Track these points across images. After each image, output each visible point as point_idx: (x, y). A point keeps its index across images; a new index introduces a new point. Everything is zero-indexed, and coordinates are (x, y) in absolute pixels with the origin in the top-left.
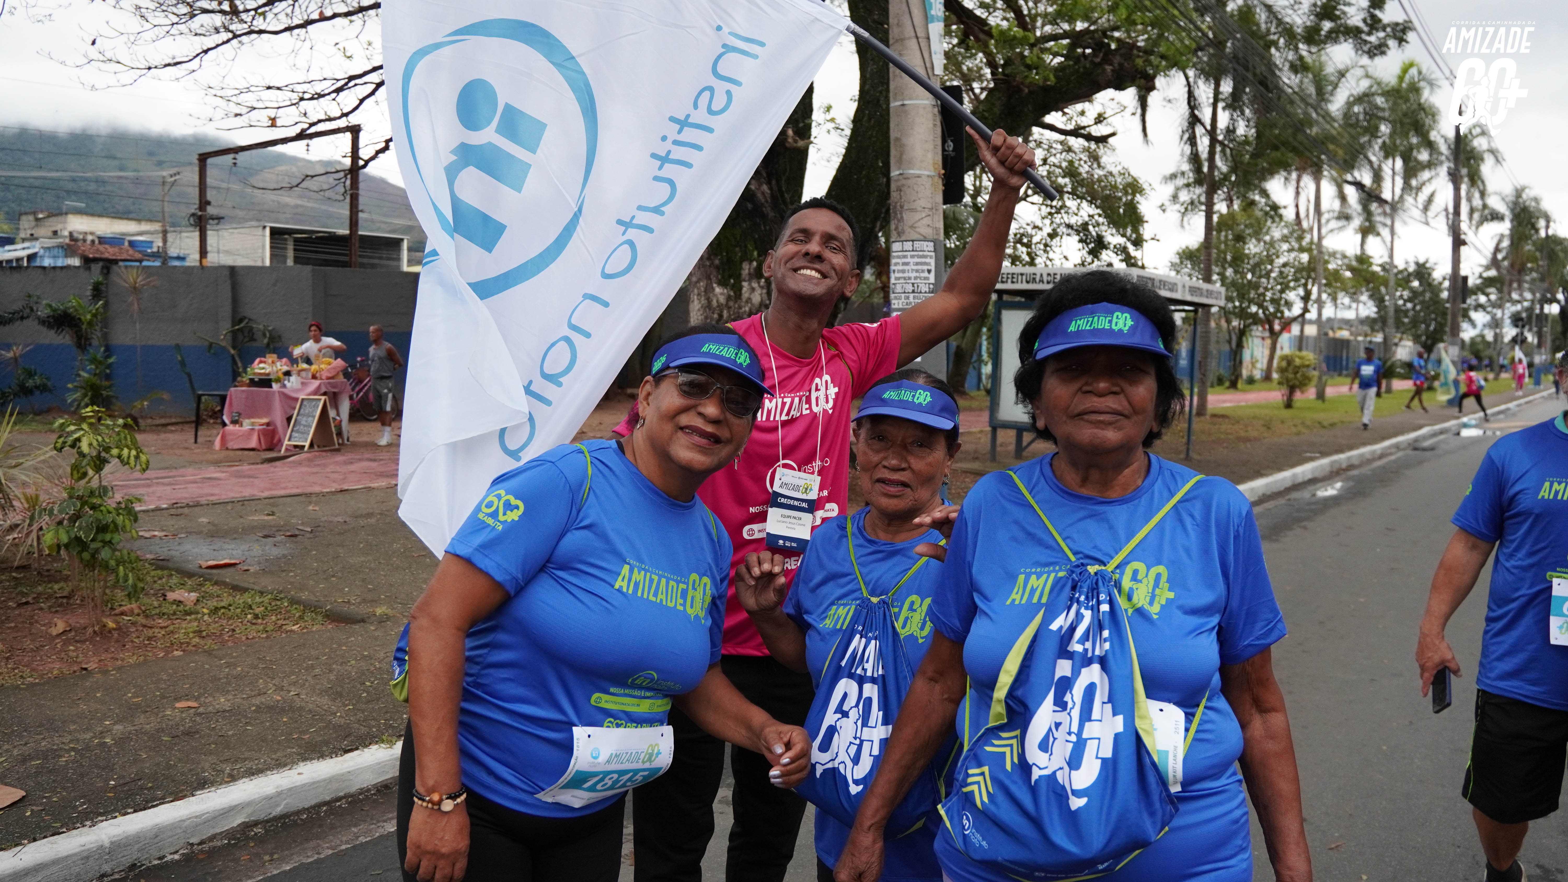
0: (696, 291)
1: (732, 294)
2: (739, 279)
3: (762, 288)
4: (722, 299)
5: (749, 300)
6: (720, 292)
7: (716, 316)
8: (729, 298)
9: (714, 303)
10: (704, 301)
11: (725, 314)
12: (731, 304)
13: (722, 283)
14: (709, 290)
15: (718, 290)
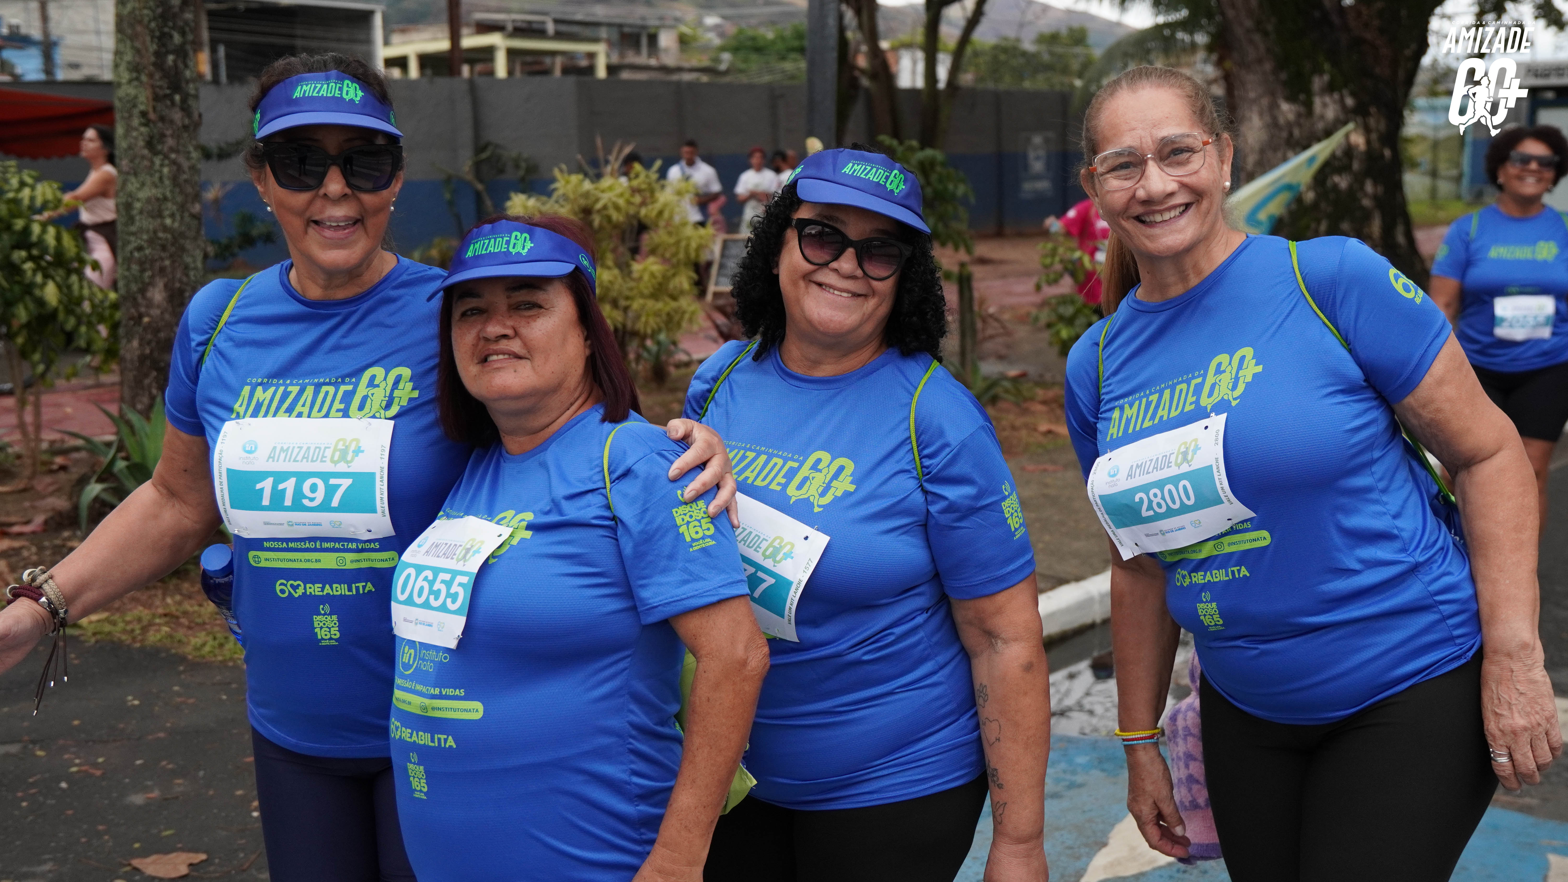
0: (1255, 108)
1: (1302, 109)
2: (1309, 94)
3: (1335, 102)
4: (1291, 117)
5: (1322, 117)
6: (1287, 110)
7: (1284, 134)
8: (1299, 115)
9: (1281, 121)
10: (1268, 119)
11: (1296, 132)
12: (1302, 121)
13: (1291, 98)
14: (1274, 106)
15: (1285, 107)
